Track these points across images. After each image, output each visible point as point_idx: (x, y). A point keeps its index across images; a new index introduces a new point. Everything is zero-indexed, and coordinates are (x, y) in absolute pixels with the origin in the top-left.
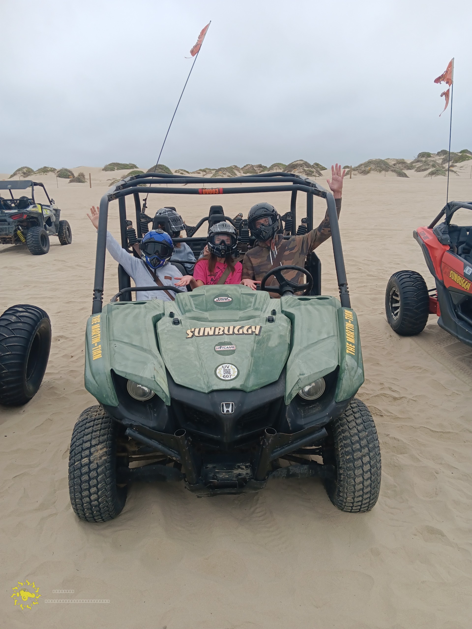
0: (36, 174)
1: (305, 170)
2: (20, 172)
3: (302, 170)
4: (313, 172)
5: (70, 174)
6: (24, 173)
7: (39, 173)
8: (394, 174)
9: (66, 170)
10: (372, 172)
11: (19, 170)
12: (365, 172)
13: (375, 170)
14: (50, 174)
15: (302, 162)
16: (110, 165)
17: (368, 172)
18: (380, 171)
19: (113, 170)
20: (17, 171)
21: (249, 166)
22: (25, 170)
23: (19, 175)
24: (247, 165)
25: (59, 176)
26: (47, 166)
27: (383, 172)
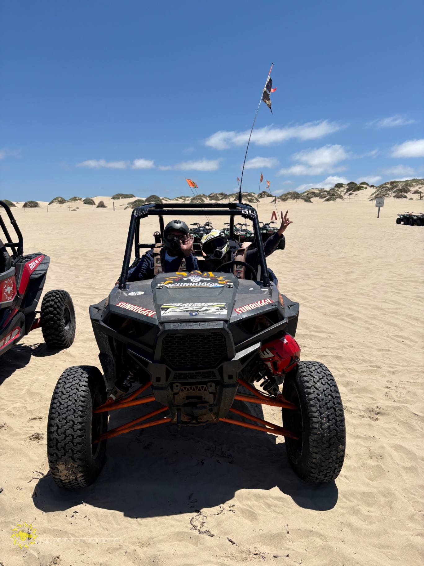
0: (68, 201)
1: (248, 199)
2: (57, 200)
3: (246, 199)
4: (253, 200)
5: (92, 202)
6: (59, 201)
7: (71, 201)
8: (303, 201)
9: (90, 199)
10: (289, 199)
11: (55, 199)
12: (284, 200)
13: (291, 198)
14: (78, 201)
15: (246, 194)
16: (117, 195)
17: (287, 200)
18: (294, 199)
19: (119, 198)
20: (53, 200)
21: (214, 194)
22: (60, 199)
23: (56, 202)
24: (212, 194)
25: (85, 203)
26: (76, 196)
27: (296, 199)
